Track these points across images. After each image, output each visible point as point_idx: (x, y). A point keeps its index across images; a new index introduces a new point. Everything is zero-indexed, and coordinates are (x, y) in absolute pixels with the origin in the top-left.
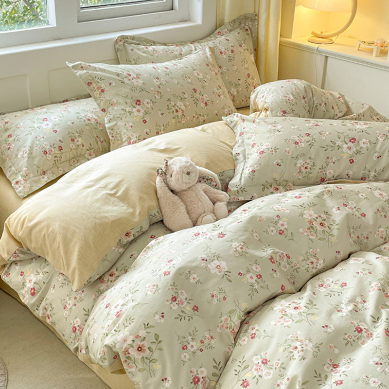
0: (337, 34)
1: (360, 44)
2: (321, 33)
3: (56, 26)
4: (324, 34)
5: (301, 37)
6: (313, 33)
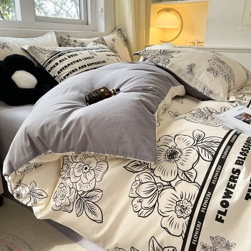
0: (174, 40)
1: (186, 43)
2: (165, 40)
4: (166, 41)
6: (160, 41)
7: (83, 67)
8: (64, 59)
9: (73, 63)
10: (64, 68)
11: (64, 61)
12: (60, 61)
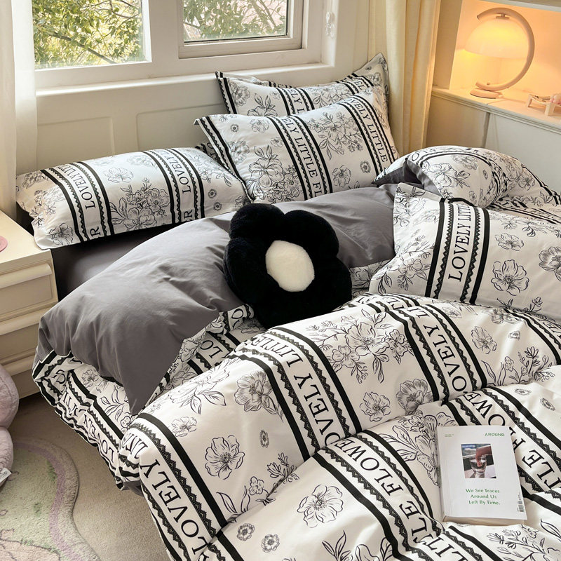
1: (531, 100)
2: (488, 84)
3: (151, 61)
4: (493, 86)
5: (462, 88)
6: (477, 84)
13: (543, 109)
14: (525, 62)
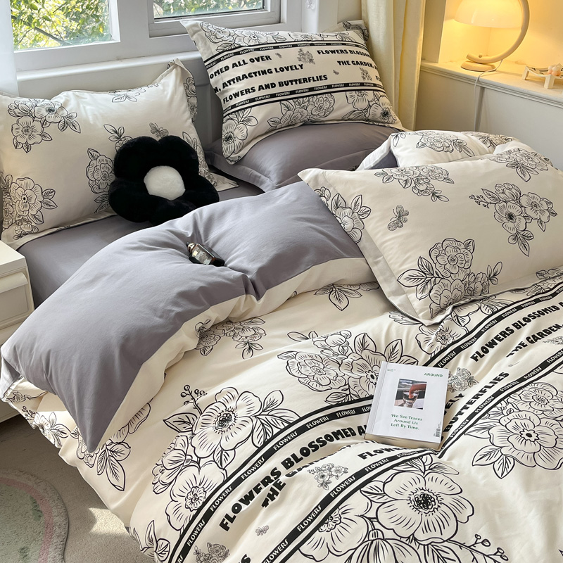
0: (501, 58)
1: (528, 72)
2: (480, 57)
4: (483, 58)
5: (451, 61)
6: (468, 57)
7: (267, 86)
8: (242, 63)
9: (253, 75)
10: (235, 81)
11: (239, 67)
12: (234, 65)
13: (542, 81)
14: (519, 32)
